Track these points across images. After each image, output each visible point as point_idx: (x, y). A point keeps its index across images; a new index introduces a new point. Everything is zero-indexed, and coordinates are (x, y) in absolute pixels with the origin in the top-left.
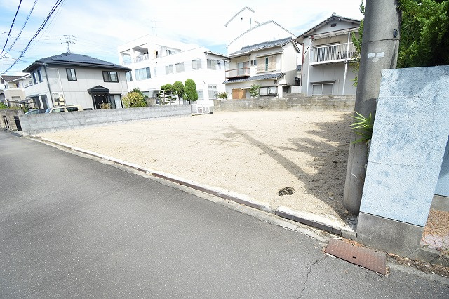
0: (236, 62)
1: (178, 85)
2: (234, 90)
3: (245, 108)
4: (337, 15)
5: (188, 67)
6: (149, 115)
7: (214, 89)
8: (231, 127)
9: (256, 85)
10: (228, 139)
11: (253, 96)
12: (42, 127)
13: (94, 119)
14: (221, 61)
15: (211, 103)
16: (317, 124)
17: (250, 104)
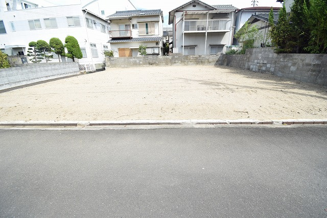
1: (55, 42)
7: (94, 48)
17: (140, 61)
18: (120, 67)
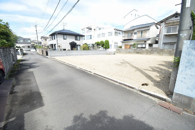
0: (127, 33)
1: (102, 42)
2: (125, 45)
3: (130, 52)
5: (107, 35)
6: (90, 53)
7: (116, 44)
8: (123, 60)
9: (136, 43)
10: (122, 64)
11: (134, 48)
13: (71, 54)
14: (121, 32)
15: (115, 50)
16: (164, 62)
17: (132, 51)
18: (122, 53)
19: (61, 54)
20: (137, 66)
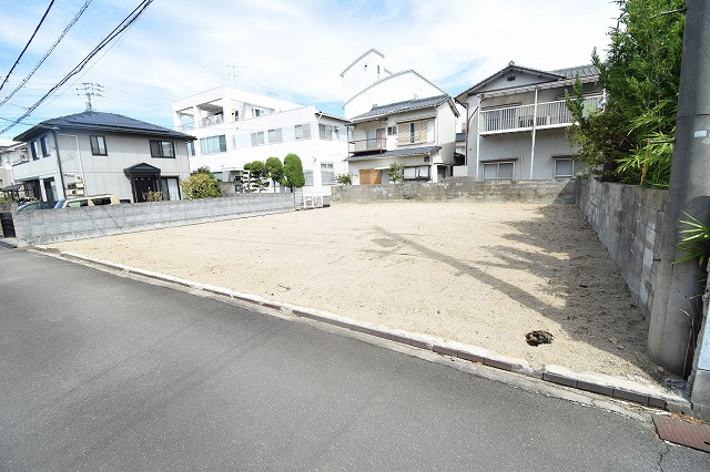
0: (365, 129)
1: (273, 163)
2: (362, 172)
3: (380, 198)
4: (516, 65)
5: (288, 135)
6: (229, 210)
7: (328, 170)
8: (379, 229)
9: (398, 163)
10: (386, 249)
11: (394, 180)
12: (52, 231)
13: (139, 218)
14: (341, 127)
15: (327, 191)
17: (389, 192)
18: (356, 202)
19: (88, 224)
20: (443, 251)
